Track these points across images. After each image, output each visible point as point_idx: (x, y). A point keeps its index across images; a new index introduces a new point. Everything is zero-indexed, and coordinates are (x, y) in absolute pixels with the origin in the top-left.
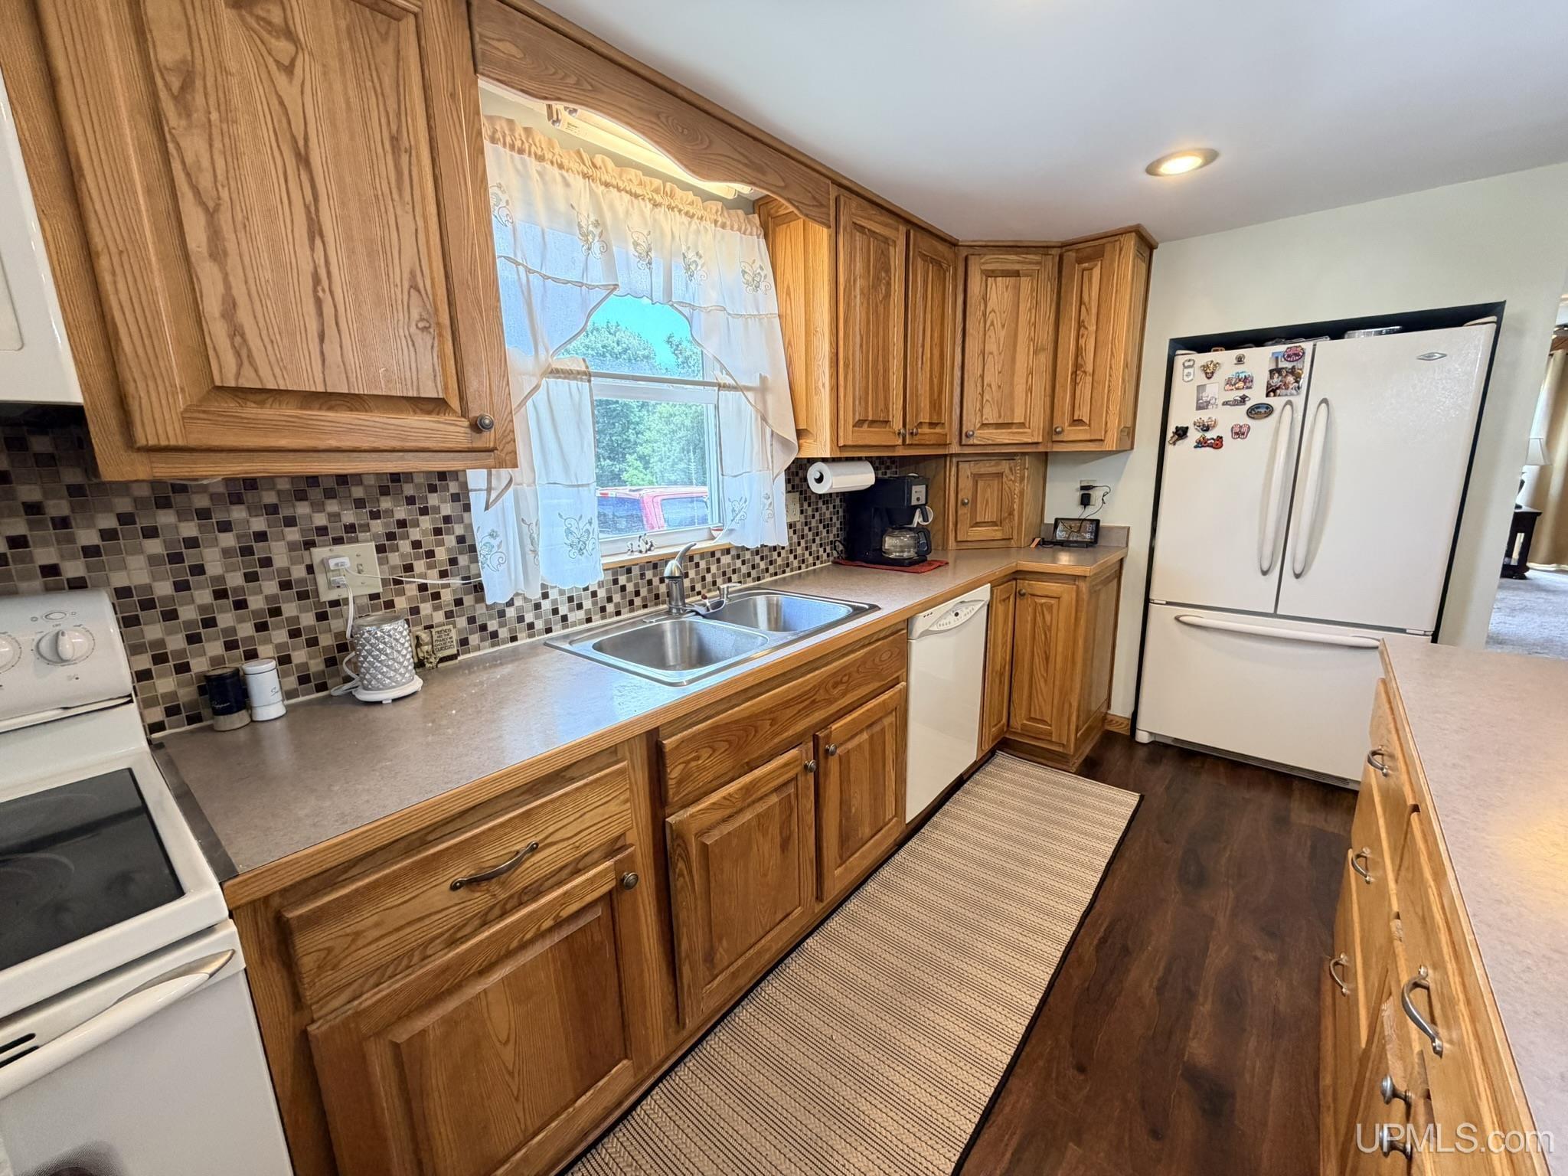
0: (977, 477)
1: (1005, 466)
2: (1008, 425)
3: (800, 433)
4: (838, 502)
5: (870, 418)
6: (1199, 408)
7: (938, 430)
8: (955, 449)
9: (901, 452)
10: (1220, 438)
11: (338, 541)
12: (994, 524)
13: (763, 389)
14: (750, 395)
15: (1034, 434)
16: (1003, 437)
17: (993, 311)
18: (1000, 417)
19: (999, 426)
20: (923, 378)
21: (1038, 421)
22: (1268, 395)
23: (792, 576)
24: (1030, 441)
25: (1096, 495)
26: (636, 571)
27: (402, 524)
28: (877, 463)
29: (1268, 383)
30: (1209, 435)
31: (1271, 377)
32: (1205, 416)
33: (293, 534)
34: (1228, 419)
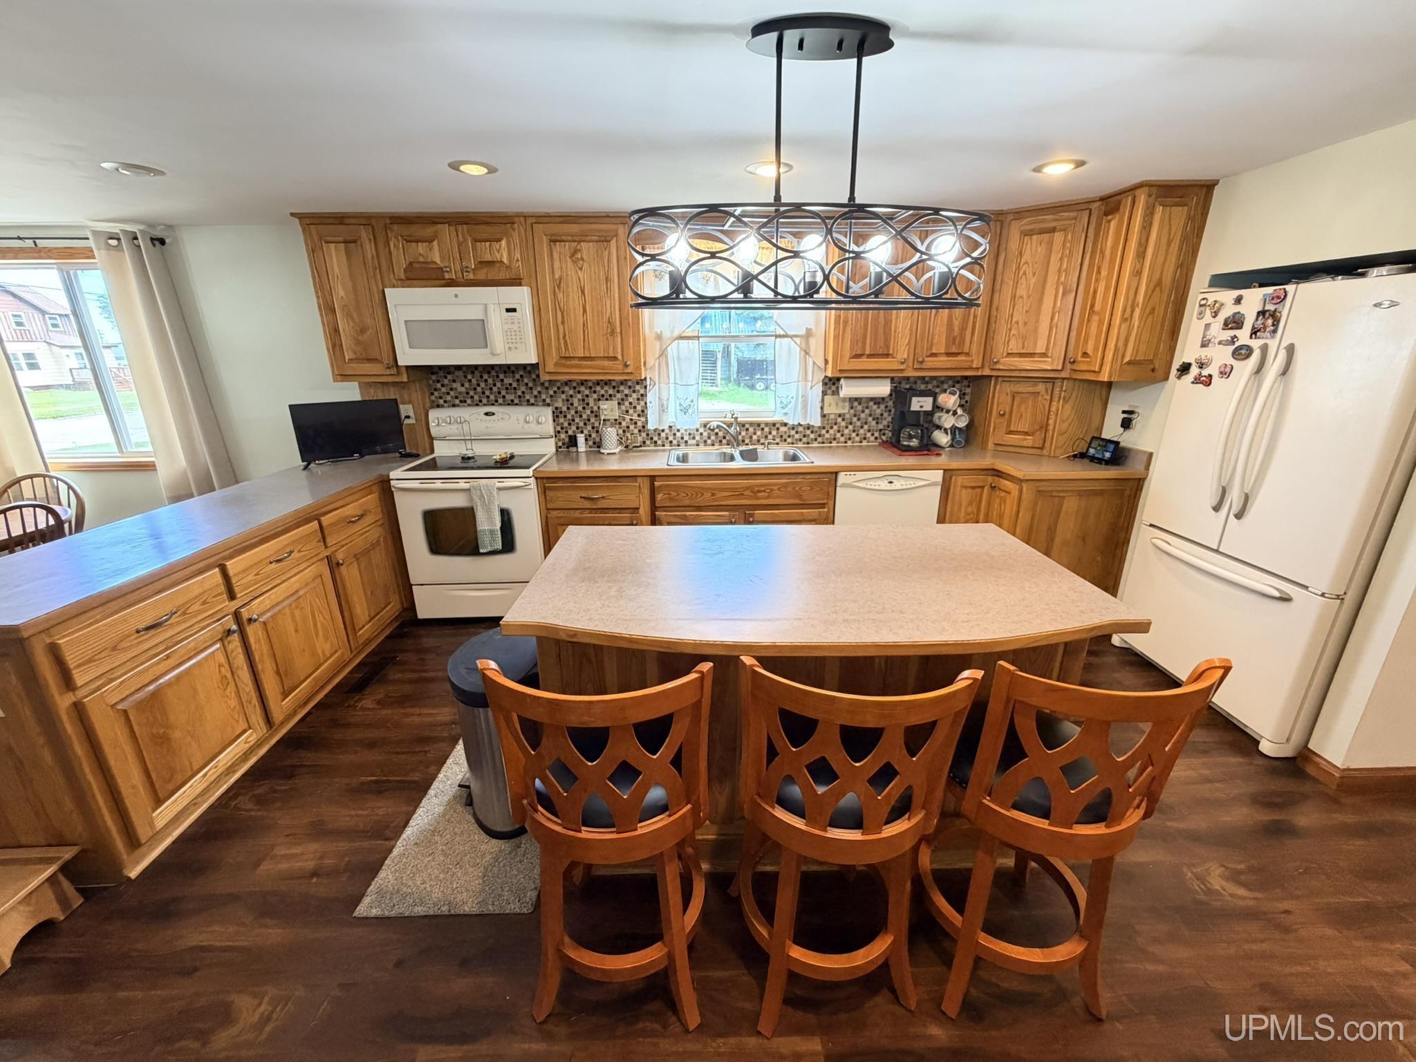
2: (1031, 355)
6: (1204, 345)
8: (987, 372)
10: (1210, 376)
11: (607, 399)
12: (1026, 433)
13: (807, 336)
15: (1053, 363)
16: (1026, 364)
17: (1027, 263)
18: (1023, 348)
19: (1021, 355)
21: (1060, 351)
22: (1251, 338)
24: (1049, 368)
27: (626, 395)
29: (1253, 326)
31: (1257, 319)
32: (1205, 353)
33: (595, 396)
34: (1221, 356)
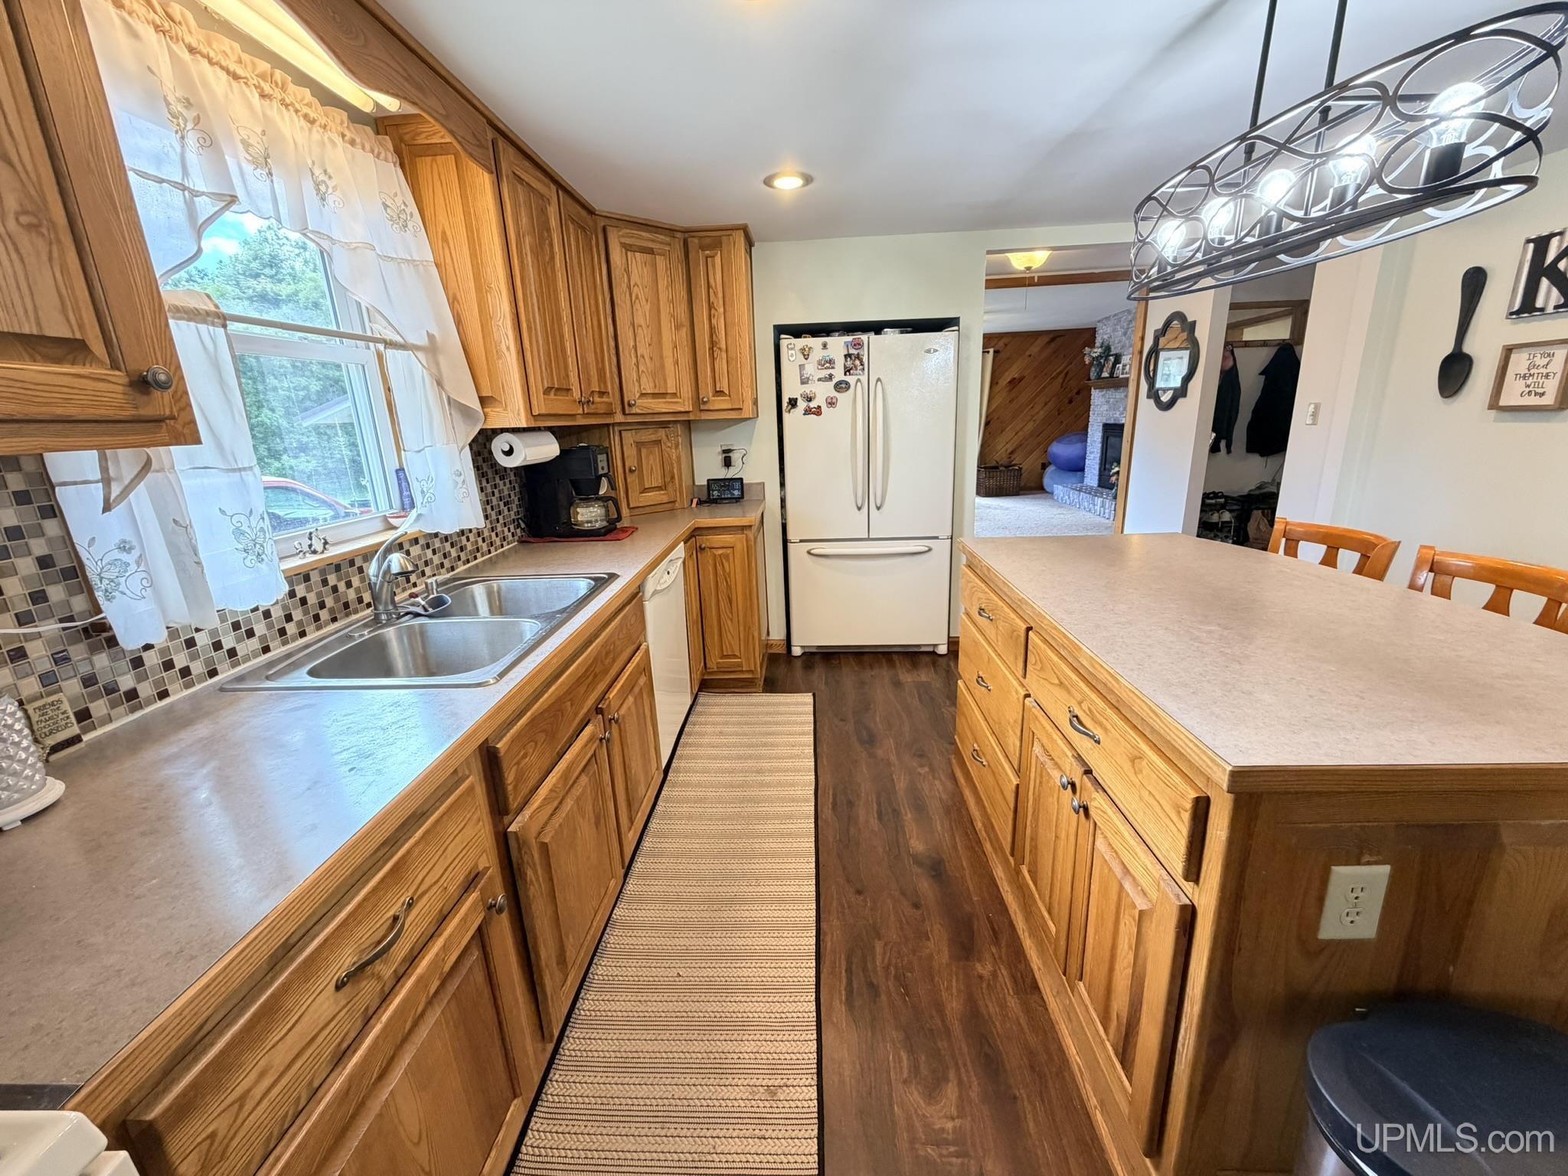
0: (639, 445)
1: (661, 433)
2: (664, 395)
3: (483, 401)
4: (513, 478)
5: (556, 386)
6: (803, 382)
7: (605, 399)
8: (619, 418)
9: (581, 421)
10: (819, 407)
12: (659, 488)
13: (432, 349)
14: (420, 355)
15: (685, 404)
16: (660, 406)
17: (636, 284)
18: (655, 386)
19: (655, 395)
20: (589, 344)
21: (687, 391)
22: (845, 374)
23: (483, 562)
24: (682, 410)
25: (735, 457)
26: (315, 577)
28: (558, 433)
29: (845, 365)
30: (813, 404)
31: (846, 361)
32: (807, 389)
34: (822, 392)
